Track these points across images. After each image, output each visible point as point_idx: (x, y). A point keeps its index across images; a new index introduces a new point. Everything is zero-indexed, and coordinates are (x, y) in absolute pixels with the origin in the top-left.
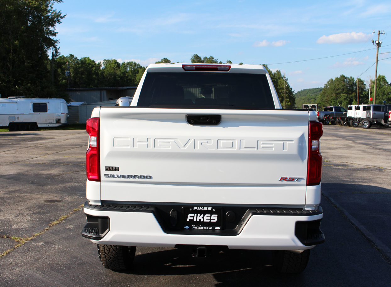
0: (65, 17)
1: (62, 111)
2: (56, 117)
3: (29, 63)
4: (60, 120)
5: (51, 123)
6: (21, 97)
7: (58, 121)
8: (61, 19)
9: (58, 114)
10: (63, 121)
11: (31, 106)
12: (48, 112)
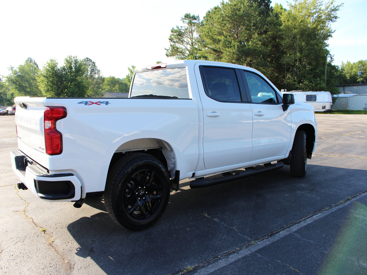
0: (335, 31)
1: (327, 100)
2: (322, 105)
3: (309, 67)
4: (325, 107)
5: (319, 109)
6: (299, 91)
7: (324, 107)
8: (332, 34)
9: (324, 102)
10: (328, 108)
11: (305, 97)
12: (317, 101)
